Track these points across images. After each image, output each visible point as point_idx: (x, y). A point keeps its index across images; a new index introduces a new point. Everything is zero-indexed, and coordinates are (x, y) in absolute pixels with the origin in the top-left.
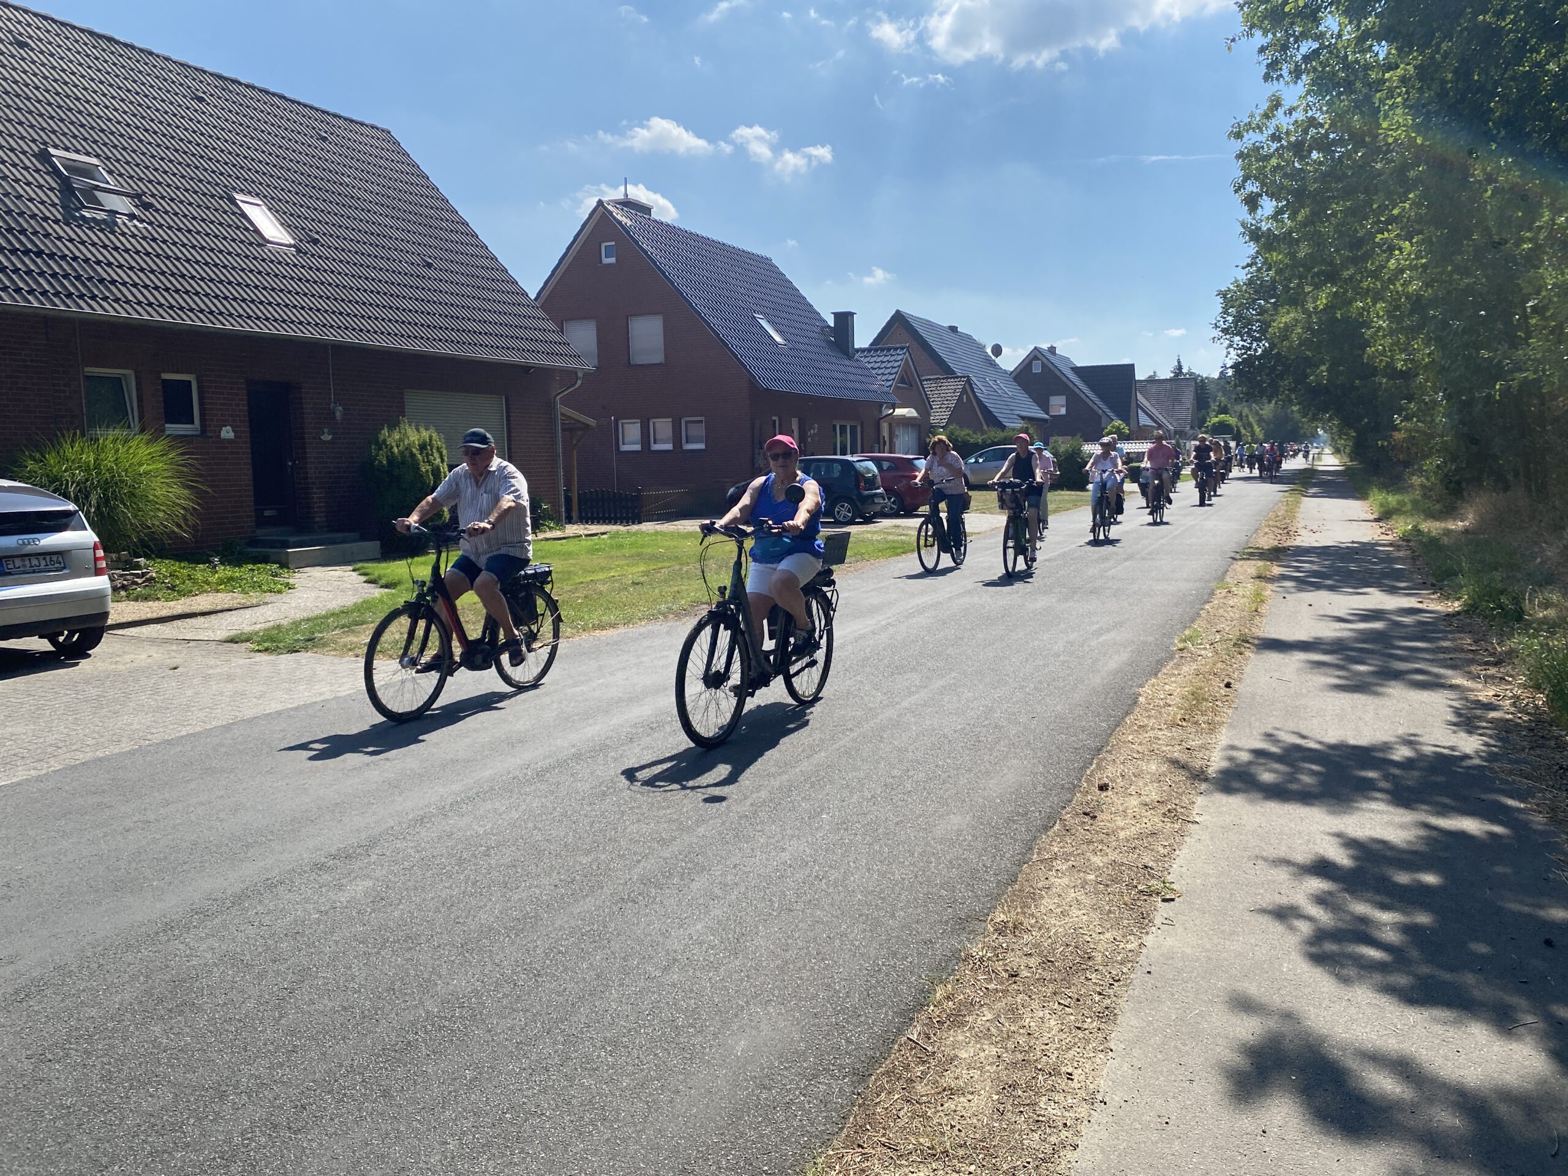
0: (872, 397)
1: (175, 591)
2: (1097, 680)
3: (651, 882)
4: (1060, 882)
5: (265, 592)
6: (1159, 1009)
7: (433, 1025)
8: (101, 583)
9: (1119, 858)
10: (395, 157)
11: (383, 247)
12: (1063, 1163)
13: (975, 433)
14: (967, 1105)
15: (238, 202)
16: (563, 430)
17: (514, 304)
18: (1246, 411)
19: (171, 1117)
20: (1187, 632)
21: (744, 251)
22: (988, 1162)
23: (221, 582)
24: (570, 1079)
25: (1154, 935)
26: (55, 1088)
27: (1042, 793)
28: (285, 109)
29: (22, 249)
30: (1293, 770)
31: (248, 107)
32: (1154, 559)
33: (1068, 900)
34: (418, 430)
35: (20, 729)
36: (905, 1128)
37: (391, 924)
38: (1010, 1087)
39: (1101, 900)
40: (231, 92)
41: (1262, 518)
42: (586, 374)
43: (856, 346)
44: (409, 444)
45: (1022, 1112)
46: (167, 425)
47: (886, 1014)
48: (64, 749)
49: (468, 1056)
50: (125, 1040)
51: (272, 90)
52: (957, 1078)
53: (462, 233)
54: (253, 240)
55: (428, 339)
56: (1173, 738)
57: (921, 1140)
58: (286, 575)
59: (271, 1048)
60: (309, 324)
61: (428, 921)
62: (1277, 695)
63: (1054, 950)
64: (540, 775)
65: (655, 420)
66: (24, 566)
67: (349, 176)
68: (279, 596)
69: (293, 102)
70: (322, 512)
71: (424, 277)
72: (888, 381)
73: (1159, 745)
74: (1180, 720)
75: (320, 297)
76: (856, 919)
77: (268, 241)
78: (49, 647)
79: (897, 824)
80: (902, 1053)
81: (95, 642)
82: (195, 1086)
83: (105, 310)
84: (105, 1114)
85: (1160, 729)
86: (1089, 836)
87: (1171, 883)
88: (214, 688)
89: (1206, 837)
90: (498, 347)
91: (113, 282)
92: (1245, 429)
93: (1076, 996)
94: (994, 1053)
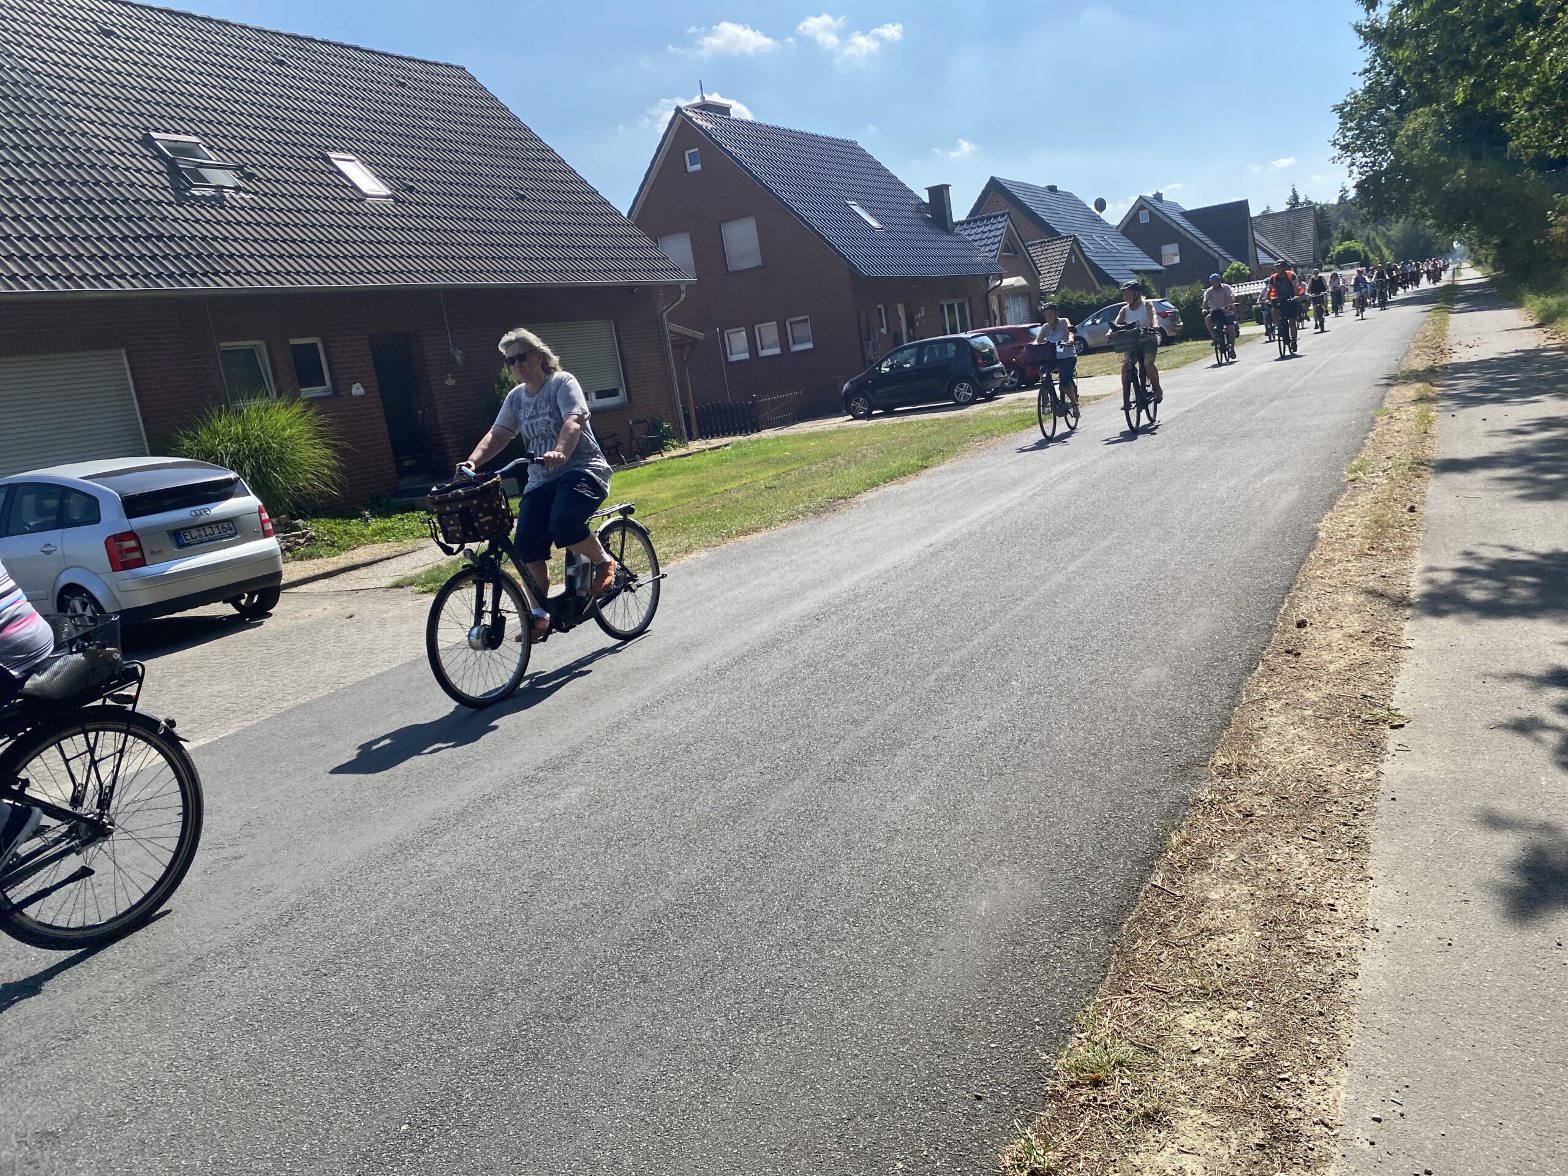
0: (977, 271)
1: (335, 546)
2: (1269, 521)
3: (854, 761)
4: (1276, 721)
5: (418, 538)
6: (1414, 834)
7: (674, 913)
8: (270, 544)
9: (1334, 691)
10: (472, 92)
11: (476, 185)
12: (1346, 992)
13: (1088, 293)
14: (1229, 943)
15: (334, 161)
16: (673, 347)
17: (609, 225)
18: (1372, 234)
19: (448, 1016)
20: (1355, 462)
21: (828, 138)
22: (1265, 996)
23: (376, 533)
24: (820, 951)
25: (1391, 762)
26: (336, 999)
27: (1237, 636)
28: (362, 61)
29: (143, 235)
30: (1504, 585)
31: (327, 64)
33: (1289, 737)
35: (226, 687)
36: (1170, 971)
37: (611, 824)
38: (1271, 922)
39: (1324, 733)
40: (308, 51)
41: (1409, 341)
42: (689, 286)
43: (955, 220)
45: (1289, 946)
46: (302, 390)
47: (1125, 864)
48: (268, 699)
49: (715, 938)
50: (389, 950)
51: (346, 43)
52: (1212, 919)
53: (549, 161)
54: (353, 196)
55: (532, 271)
56: (1364, 568)
57: (1190, 981)
59: (525, 947)
60: (418, 271)
61: (646, 818)
62: (1468, 513)
63: (1286, 786)
64: (721, 672)
65: (759, 326)
66: (201, 536)
67: (432, 119)
69: (368, 52)
70: (456, 457)
71: (519, 210)
72: (991, 251)
73: (1351, 576)
74: (1368, 549)
75: (424, 243)
76: (1071, 776)
77: (367, 196)
78: (235, 612)
79: (1091, 683)
80: (1150, 899)
81: (274, 602)
82: (463, 987)
83: (229, 284)
84: (387, 1018)
85: (1348, 561)
86: (1296, 673)
87: (1396, 710)
88: (391, 630)
89: (1423, 661)
90: (600, 271)
91: (232, 256)
92: (1373, 253)
93: (1320, 830)
94: (1247, 892)
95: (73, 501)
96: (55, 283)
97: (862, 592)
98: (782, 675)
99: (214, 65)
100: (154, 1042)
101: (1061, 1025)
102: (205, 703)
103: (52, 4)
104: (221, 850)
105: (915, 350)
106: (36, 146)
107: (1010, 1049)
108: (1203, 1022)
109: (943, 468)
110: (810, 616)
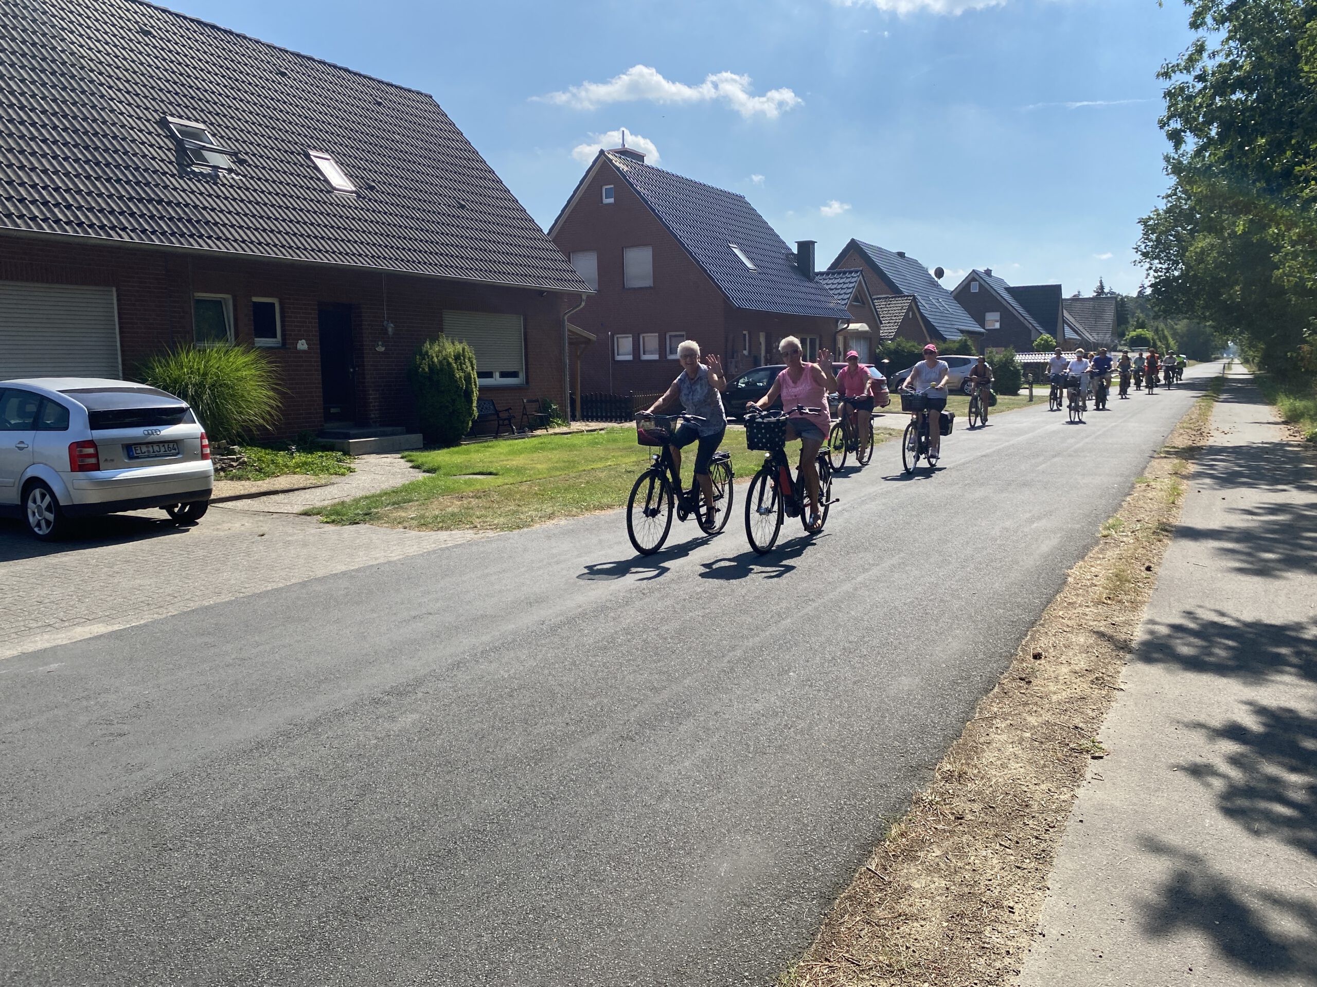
0: (829, 314)
1: (261, 472)
2: (1030, 562)
3: (646, 724)
4: (999, 738)
5: (331, 474)
6: (1091, 854)
7: (469, 837)
8: (206, 465)
9: (1052, 719)
10: (435, 117)
11: (426, 192)
14: (920, 929)
15: (312, 157)
16: (570, 343)
17: (531, 239)
18: (1162, 326)
19: (263, 900)
20: (1110, 521)
21: (722, 191)
22: (940, 981)
23: (297, 466)
24: (582, 889)
25: (1085, 788)
26: (174, 872)
27: (982, 659)
28: (349, 80)
29: (147, 198)
30: (1208, 644)
31: (320, 79)
33: (1007, 754)
34: (453, 343)
35: (146, 582)
36: (866, 947)
37: (434, 750)
38: (958, 915)
39: (1036, 755)
40: (307, 67)
41: (1176, 421)
42: (589, 297)
43: (816, 271)
44: (446, 355)
45: (969, 939)
46: (256, 339)
47: (849, 847)
48: (179, 598)
49: (497, 864)
50: (228, 835)
51: (339, 65)
52: (911, 906)
53: (489, 180)
54: (323, 188)
55: (462, 268)
56: (1099, 614)
57: (881, 958)
58: (348, 461)
59: (341, 848)
60: (367, 256)
61: (464, 750)
62: (1194, 578)
63: (995, 797)
64: (554, 630)
65: (644, 335)
66: (149, 451)
67: (399, 134)
68: (343, 478)
69: (355, 74)
70: (376, 410)
71: (458, 217)
72: (843, 299)
73: (1087, 620)
74: (1105, 598)
75: (376, 234)
76: (820, 763)
77: (335, 189)
78: (167, 516)
79: (855, 683)
80: (863, 881)
81: (202, 513)
82: (282, 876)
83: (210, 246)
84: (213, 895)
85: (1087, 606)
86: (1025, 699)
87: (1100, 742)
88: (293, 552)
89: (1131, 703)
90: (517, 275)
91: (216, 224)
92: (1161, 342)
93: (1016, 839)
94: (944, 885)
95: (50, 409)
96: (67, 228)
98: (603, 639)
99: (228, 69)
100: (17, 888)
102: (126, 594)
103: (104, 3)
104: (109, 726)
105: (768, 372)
106: (71, 115)
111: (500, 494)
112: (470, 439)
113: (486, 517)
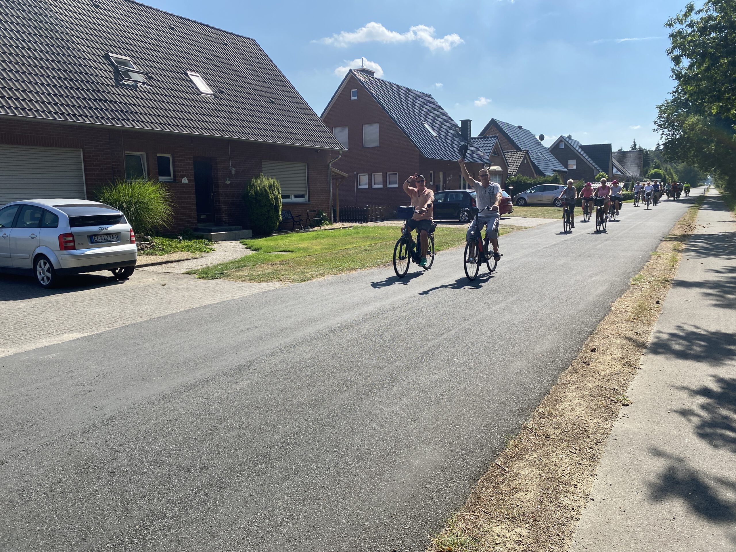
0: (478, 161)
1: (164, 251)
2: (590, 299)
3: (374, 386)
4: (571, 395)
5: (202, 252)
6: (621, 457)
7: (278, 446)
8: (133, 247)
9: (601, 384)
10: (257, 52)
11: (252, 94)
12: (572, 526)
13: (530, 178)
14: (525, 496)
15: (189, 75)
16: (333, 179)
17: (311, 120)
18: (669, 167)
19: (168, 478)
20: (637, 276)
21: (418, 92)
22: (535, 523)
23: (183, 247)
24: (339, 473)
25: (618, 422)
26: (120, 463)
27: (562, 352)
28: (209, 32)
29: (99, 99)
30: (690, 344)
31: (193, 31)
32: (620, 240)
33: (575, 403)
34: (268, 179)
35: (101, 310)
36: (495, 505)
37: (259, 400)
38: (546, 489)
39: (591, 404)
40: (185, 24)
41: (676, 220)
42: (344, 152)
43: (472, 137)
44: (264, 186)
45: (551, 501)
46: (159, 177)
47: (486, 452)
48: (119, 319)
49: (293, 460)
50: (148, 444)
51: (203, 23)
52: (520, 484)
53: (288, 87)
54: (195, 92)
55: (272, 137)
56: (629, 327)
57: (503, 511)
58: (211, 245)
59: (209, 451)
60: (220, 130)
61: (275, 400)
62: (683, 308)
63: (568, 426)
64: (324, 335)
65: (374, 174)
66: (102, 239)
67: (237, 62)
68: (208, 254)
69: (212, 28)
70: (226, 216)
71: (270, 108)
72: (487, 153)
73: (622, 330)
74: (633, 319)
75: (225, 118)
76: (471, 407)
77: (202, 93)
78: (112, 275)
79: (491, 364)
80: (493, 470)
81: (131, 273)
82: (177, 466)
83: (128, 125)
84: (140, 475)
85: (622, 323)
86: (586, 373)
87: (627, 397)
88: (181, 294)
89: (645, 376)
90: (303, 140)
91: (136, 113)
92: (668, 176)
93: (579, 449)
94: (538, 473)
95: (48, 216)
96: (55, 116)
97: (396, 306)
98: (351, 340)
99: (142, 26)
100: (36, 471)
101: (439, 523)
102: (91, 316)
104: (83, 387)
105: (444, 194)
106: (57, 53)
107: (414, 531)
108: (504, 531)
109: (447, 251)
110: (370, 314)
111: (295, 262)
112: (278, 233)
113: (287, 275)
